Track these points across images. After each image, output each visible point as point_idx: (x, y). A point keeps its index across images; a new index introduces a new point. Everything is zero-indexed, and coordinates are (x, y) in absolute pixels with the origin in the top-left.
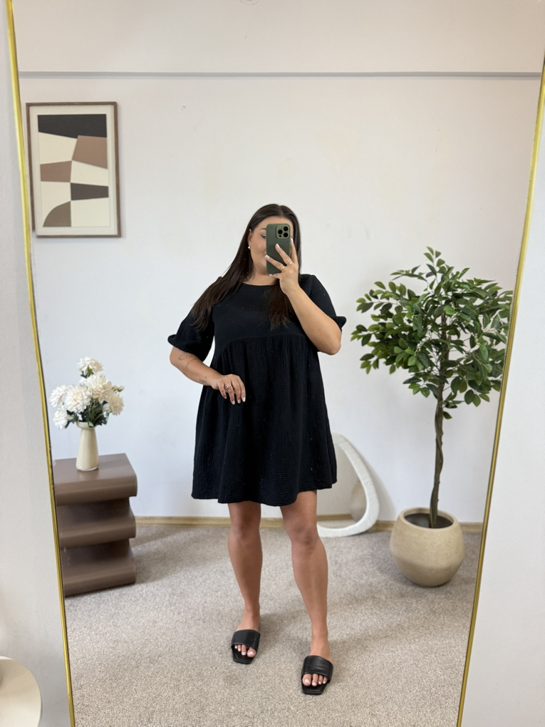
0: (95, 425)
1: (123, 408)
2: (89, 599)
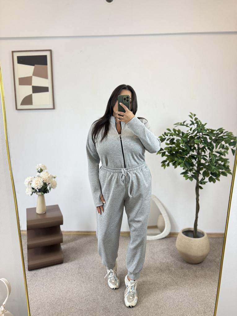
0: (44, 193)
1: (57, 186)
2: (43, 270)
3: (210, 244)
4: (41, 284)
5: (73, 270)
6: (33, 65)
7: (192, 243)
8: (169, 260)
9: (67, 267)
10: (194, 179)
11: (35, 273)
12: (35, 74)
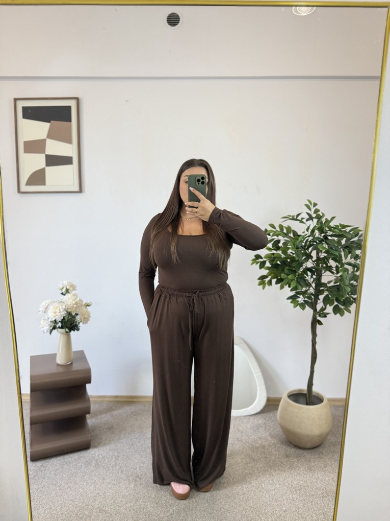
0: (70, 331)
2: (55, 461)
3: (334, 417)
4: (52, 484)
5: (106, 461)
6: (49, 122)
7: (303, 413)
8: (267, 443)
9: (96, 455)
10: (307, 307)
11: (42, 466)
12: (51, 135)
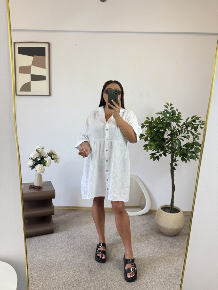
2: (35, 238)
3: (185, 221)
4: (33, 250)
5: (62, 239)
6: (33, 56)
7: (169, 217)
8: (148, 233)
11: (28, 241)
12: (34, 64)
